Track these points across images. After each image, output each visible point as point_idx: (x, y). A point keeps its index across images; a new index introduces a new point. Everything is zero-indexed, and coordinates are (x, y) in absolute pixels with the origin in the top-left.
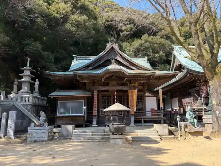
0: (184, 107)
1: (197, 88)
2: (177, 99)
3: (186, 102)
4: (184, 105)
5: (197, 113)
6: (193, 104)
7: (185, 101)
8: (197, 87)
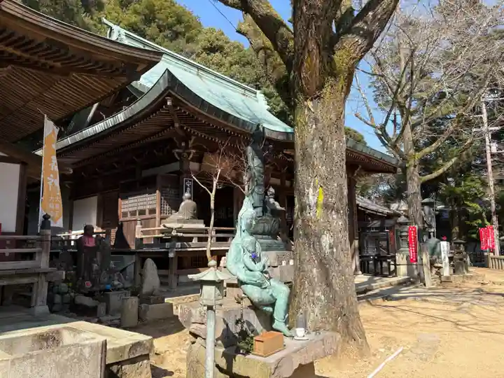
0: (121, 227)
1: (175, 166)
2: (94, 201)
3: (131, 209)
4: (121, 219)
5: (179, 244)
6: (157, 214)
7: (127, 206)
8: (177, 160)
